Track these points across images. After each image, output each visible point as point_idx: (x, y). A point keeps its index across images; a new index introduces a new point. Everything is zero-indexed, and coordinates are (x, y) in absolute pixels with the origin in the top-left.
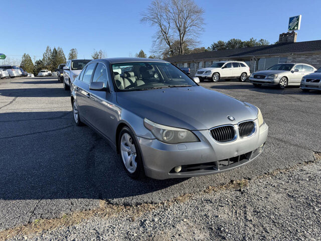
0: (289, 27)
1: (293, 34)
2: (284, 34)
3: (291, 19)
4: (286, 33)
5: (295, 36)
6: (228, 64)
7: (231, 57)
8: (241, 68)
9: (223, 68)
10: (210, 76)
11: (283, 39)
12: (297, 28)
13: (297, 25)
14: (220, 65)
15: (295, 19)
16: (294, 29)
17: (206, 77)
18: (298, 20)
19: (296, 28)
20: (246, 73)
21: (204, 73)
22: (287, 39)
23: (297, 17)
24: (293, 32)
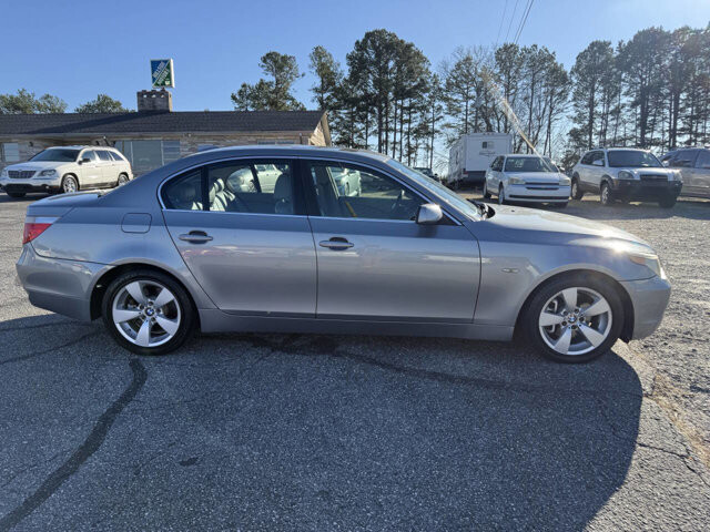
0: (154, 79)
1: (164, 95)
2: (144, 92)
3: (155, 65)
4: (149, 90)
5: (170, 100)
6: (86, 153)
7: (38, 135)
8: (115, 162)
9: (80, 163)
10: (57, 182)
11: (146, 103)
12: (171, 85)
13: (169, 76)
14: (71, 156)
15: (162, 65)
16: (163, 84)
17: (45, 185)
18: (169, 67)
19: (167, 83)
20: (125, 174)
21: (35, 176)
22: (154, 102)
23: (166, 62)
24: (163, 90)
